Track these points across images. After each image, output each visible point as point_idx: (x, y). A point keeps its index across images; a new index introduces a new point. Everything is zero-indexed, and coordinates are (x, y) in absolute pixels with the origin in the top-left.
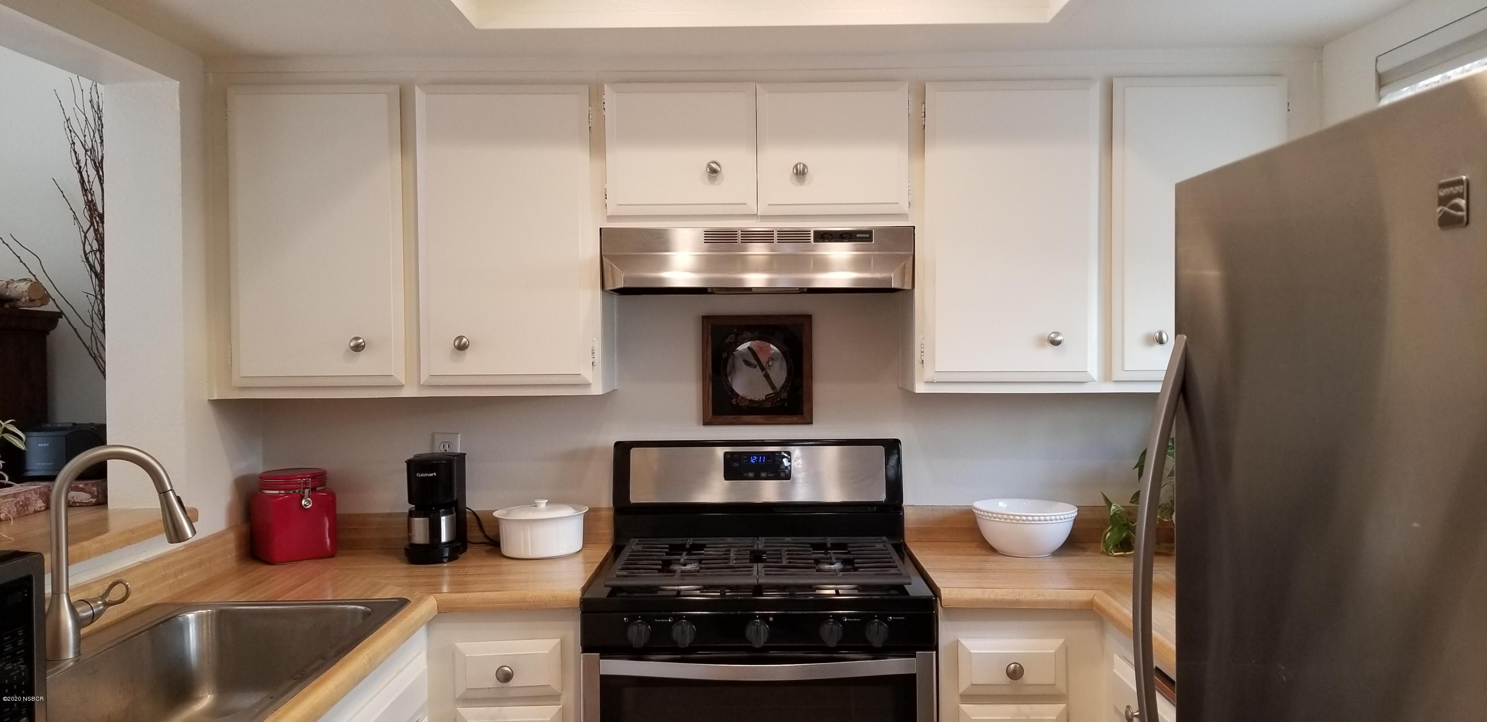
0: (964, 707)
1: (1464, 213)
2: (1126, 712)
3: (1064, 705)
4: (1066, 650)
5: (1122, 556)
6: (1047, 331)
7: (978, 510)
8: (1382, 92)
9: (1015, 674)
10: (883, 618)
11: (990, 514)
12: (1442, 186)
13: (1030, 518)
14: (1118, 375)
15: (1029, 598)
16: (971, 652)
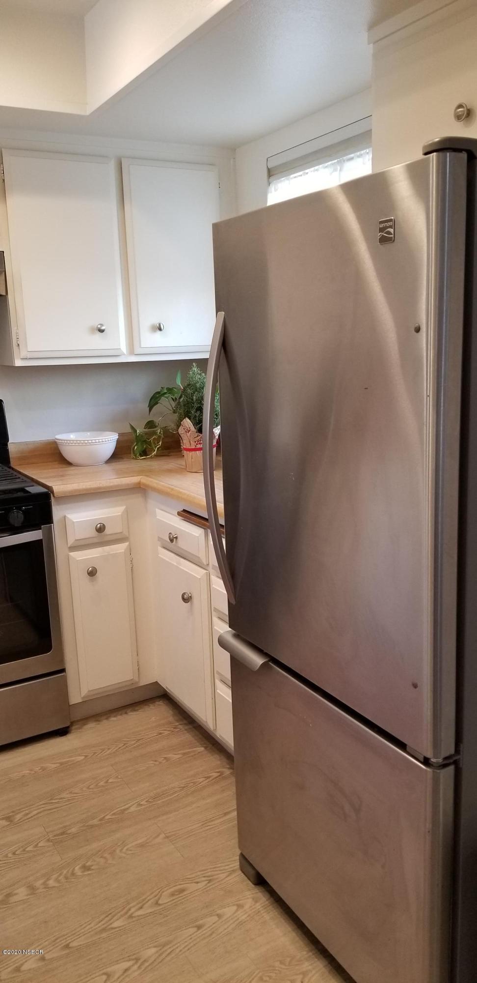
0: (72, 554)
1: (393, 236)
2: (169, 537)
3: (128, 543)
4: (127, 511)
5: (144, 459)
6: (96, 324)
7: (60, 440)
8: (271, 179)
9: (101, 529)
10: (19, 508)
11: (68, 442)
12: (381, 222)
13: (94, 441)
14: (138, 350)
15: (105, 485)
16: (73, 522)
